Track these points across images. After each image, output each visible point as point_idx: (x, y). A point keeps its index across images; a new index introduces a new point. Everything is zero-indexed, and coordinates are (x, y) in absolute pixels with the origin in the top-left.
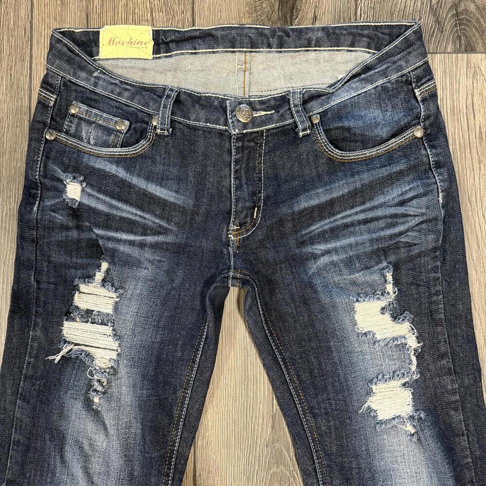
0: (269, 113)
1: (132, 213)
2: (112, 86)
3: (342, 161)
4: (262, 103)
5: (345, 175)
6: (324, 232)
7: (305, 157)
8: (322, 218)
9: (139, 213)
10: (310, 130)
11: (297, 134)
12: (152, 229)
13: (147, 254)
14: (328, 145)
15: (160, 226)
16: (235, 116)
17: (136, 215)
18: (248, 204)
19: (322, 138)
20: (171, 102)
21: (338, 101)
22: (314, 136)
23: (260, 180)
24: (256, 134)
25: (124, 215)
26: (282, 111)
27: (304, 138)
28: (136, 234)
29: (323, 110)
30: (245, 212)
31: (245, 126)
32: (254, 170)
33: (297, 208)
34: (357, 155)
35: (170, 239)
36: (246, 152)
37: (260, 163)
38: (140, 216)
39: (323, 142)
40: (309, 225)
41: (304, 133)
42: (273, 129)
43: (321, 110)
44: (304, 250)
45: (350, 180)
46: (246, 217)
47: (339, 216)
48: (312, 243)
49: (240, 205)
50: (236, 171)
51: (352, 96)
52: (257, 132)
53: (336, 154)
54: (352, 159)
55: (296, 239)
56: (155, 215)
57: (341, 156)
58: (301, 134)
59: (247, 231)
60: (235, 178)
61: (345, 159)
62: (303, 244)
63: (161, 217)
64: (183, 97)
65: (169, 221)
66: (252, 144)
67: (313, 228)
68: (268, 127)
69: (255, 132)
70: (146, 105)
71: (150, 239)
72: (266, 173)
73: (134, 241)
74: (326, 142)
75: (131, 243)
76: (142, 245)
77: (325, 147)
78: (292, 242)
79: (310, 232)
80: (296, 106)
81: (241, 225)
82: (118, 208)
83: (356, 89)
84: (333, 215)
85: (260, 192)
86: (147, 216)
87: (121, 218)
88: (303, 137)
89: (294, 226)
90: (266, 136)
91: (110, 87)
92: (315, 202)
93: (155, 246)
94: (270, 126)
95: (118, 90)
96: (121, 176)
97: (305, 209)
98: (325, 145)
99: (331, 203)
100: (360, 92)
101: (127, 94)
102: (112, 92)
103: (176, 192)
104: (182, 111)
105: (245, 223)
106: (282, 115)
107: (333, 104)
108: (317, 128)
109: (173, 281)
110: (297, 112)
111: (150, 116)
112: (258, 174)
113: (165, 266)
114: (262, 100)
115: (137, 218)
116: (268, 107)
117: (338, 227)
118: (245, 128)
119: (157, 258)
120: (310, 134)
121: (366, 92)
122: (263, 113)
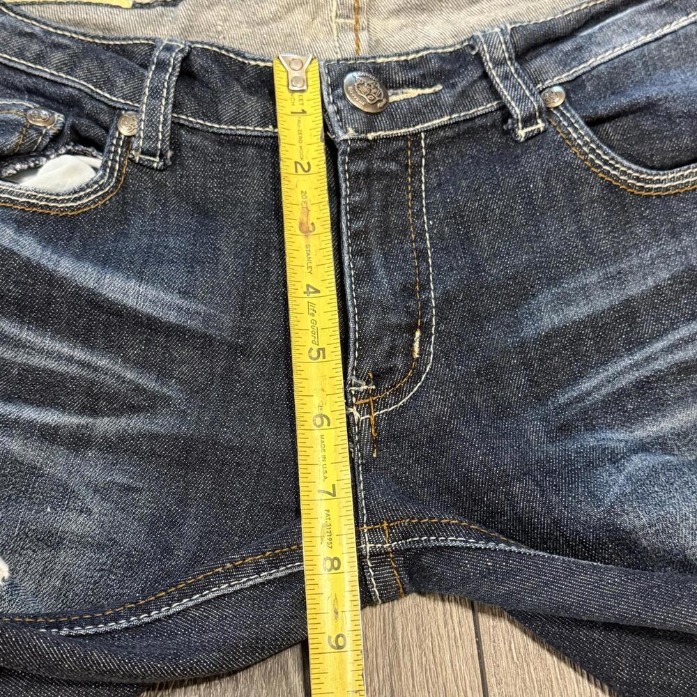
0: (427, 91)
1: (59, 357)
2: (23, 40)
3: (644, 193)
4: (407, 66)
5: (656, 235)
6: (622, 393)
7: (541, 184)
8: (610, 355)
9: (79, 354)
10: (543, 121)
11: (510, 134)
12: (112, 397)
13: (92, 469)
14: (599, 147)
15: (138, 389)
16: (343, 97)
17: (70, 360)
18: (393, 319)
19: (581, 134)
20: (170, 77)
21: (609, 55)
22: (558, 133)
23: (422, 255)
24: (401, 144)
25: (36, 361)
26: (462, 84)
27: (530, 142)
28: (63, 408)
29: (570, 78)
30: (386, 341)
31: (371, 121)
32: (405, 232)
33: (529, 331)
34: (679, 179)
35: (161, 424)
36: (377, 186)
37: (418, 215)
38: (83, 364)
39: (586, 144)
40: (576, 378)
41: (529, 129)
42: (442, 127)
43: (564, 77)
44: (572, 446)
45: (671, 247)
46: (391, 354)
47: (659, 345)
48: (591, 428)
49: (372, 322)
50: (355, 236)
51: (639, 44)
52: (404, 137)
53: (624, 173)
54: (667, 189)
55: (545, 419)
56: (126, 360)
57: (638, 179)
58: (522, 133)
59: (399, 393)
60: (354, 254)
61: (650, 190)
62: (566, 429)
63: (142, 365)
64: (198, 62)
65: (163, 374)
66: (393, 166)
67: (586, 385)
68: (430, 124)
69: (397, 138)
70: (108, 84)
71: (105, 425)
72: (438, 237)
73: (56, 428)
74: (593, 141)
75: (48, 435)
76: (78, 442)
77: (591, 156)
78: (533, 428)
79: (580, 399)
80: (498, 63)
81: (378, 377)
82: (18, 344)
83: (650, 28)
84: (642, 344)
85: (425, 288)
86: (103, 362)
87: (27, 370)
88: (528, 139)
89: (533, 383)
90: (429, 147)
91: (16, 42)
92: (578, 311)
93: (115, 446)
94: (436, 122)
95: (35, 47)
96: (26, 253)
97: (558, 332)
98: (592, 151)
99: (628, 313)
100: (658, 34)
101: (57, 56)
102: (21, 54)
103: (184, 294)
104: (199, 101)
105: (391, 370)
106: (463, 94)
107: (593, 62)
108: (563, 115)
109: (167, 550)
110: (506, 77)
111: (116, 112)
112: (415, 241)
113: (144, 503)
114: (406, 61)
115: (73, 369)
116: (423, 76)
117: (660, 377)
118: (372, 128)
119: (120, 479)
120: (545, 130)
121: (675, 32)
122: (413, 93)
